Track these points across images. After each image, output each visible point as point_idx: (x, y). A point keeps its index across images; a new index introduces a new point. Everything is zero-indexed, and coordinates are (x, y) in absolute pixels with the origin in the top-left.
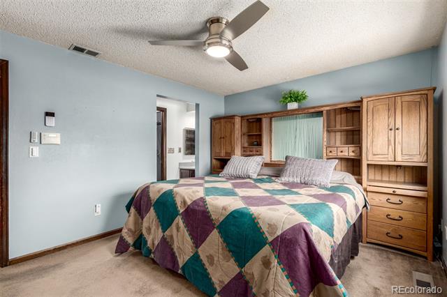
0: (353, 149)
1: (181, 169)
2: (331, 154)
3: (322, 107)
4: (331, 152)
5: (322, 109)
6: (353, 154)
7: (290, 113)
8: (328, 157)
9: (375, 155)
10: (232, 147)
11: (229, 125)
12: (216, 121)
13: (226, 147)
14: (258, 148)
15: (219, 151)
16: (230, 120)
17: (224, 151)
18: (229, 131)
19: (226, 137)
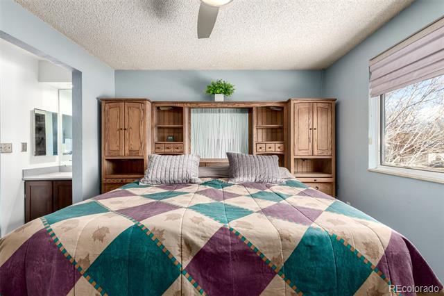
0: (279, 145)
1: (26, 182)
2: (260, 150)
3: (252, 103)
4: (261, 148)
5: (252, 105)
6: (279, 150)
7: (219, 105)
8: (258, 153)
9: (300, 150)
10: (141, 143)
11: (136, 112)
12: (111, 104)
13: (131, 142)
14: (178, 144)
15: (117, 148)
16: (137, 105)
17: (127, 148)
18: (136, 120)
19: (131, 128)
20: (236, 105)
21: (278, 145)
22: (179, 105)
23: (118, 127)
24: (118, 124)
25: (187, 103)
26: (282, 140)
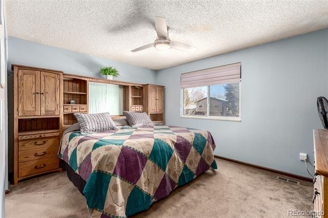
4: (133, 109)
5: (128, 85)
6: (141, 110)
7: (110, 82)
9: (152, 110)
10: (57, 105)
11: (53, 80)
12: (25, 71)
13: (47, 104)
14: (83, 106)
15: (32, 109)
16: (53, 75)
17: (43, 109)
18: (52, 87)
19: (47, 93)
20: (121, 84)
21: (141, 107)
22: (83, 79)
23: (34, 91)
24: (34, 89)
25: (89, 78)
26: (142, 104)
